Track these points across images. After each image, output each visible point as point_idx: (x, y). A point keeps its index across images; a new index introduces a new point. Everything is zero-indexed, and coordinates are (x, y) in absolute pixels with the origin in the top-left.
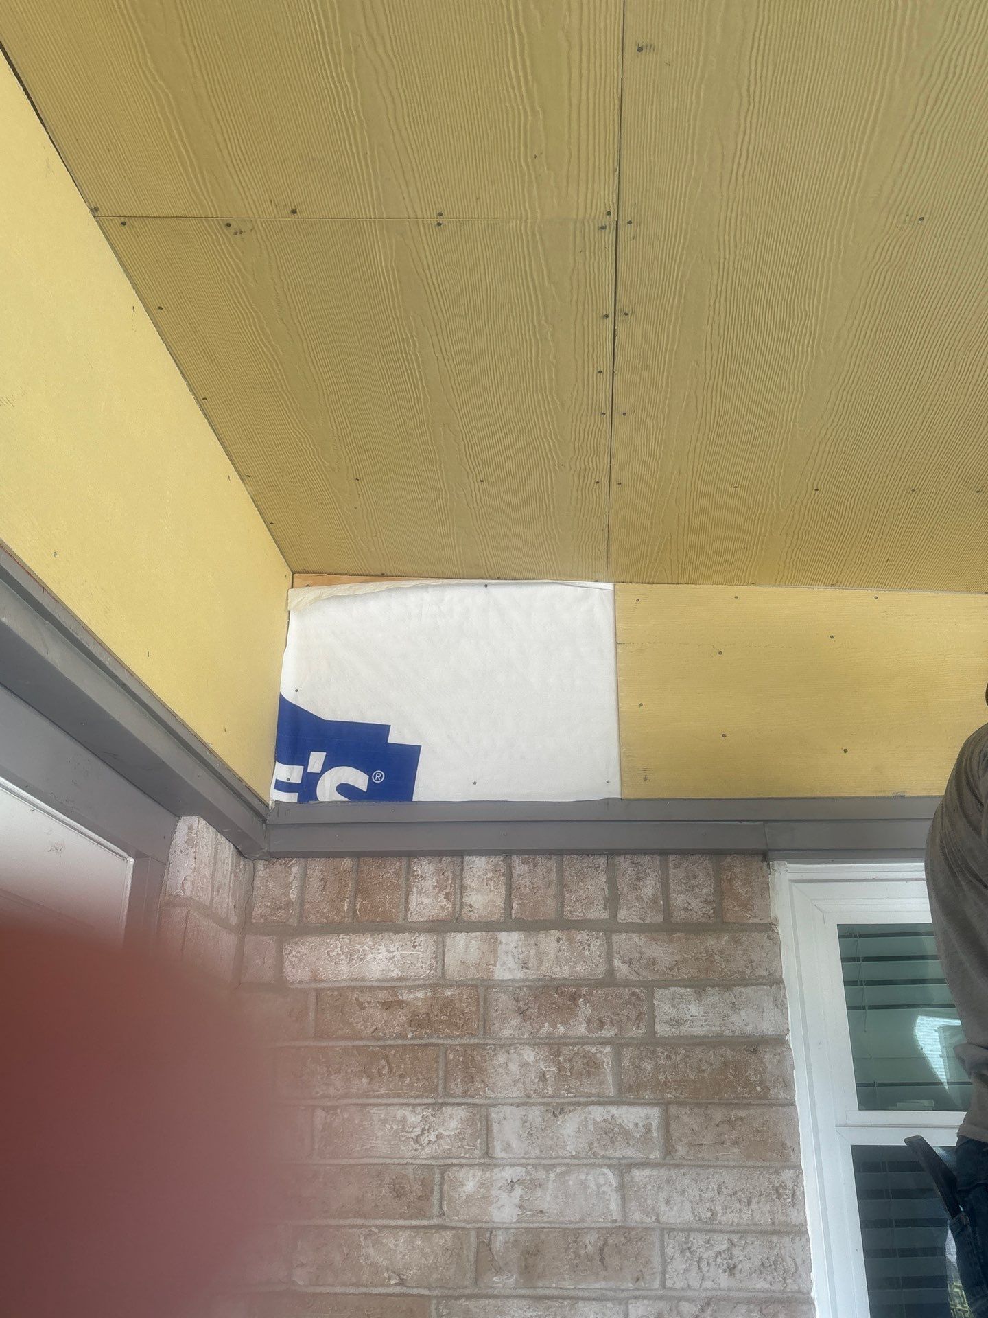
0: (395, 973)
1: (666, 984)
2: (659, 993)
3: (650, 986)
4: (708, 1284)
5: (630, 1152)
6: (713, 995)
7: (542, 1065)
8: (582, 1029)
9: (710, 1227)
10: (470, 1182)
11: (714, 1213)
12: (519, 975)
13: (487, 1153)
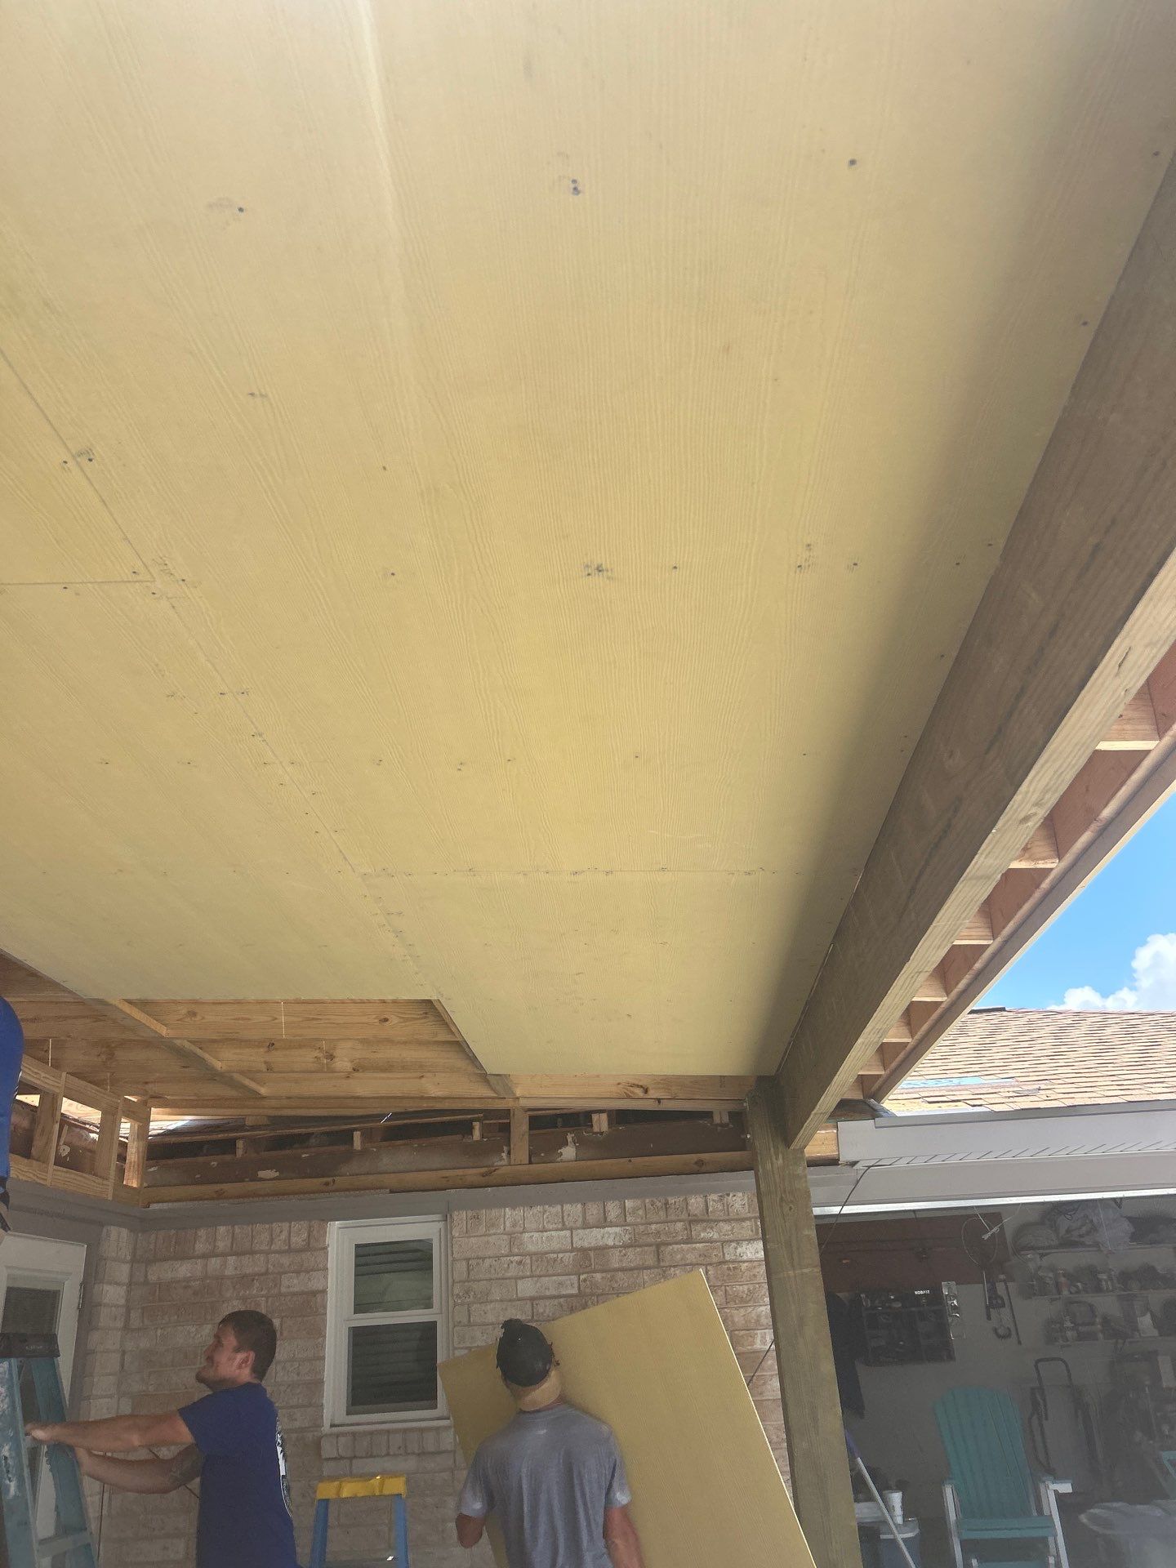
0: (189, 1275)
1: (286, 1273)
2: (283, 1276)
4: (290, 1379)
6: (302, 1276)
8: (255, 1291)
9: (293, 1359)
11: (294, 1355)
12: (234, 1272)
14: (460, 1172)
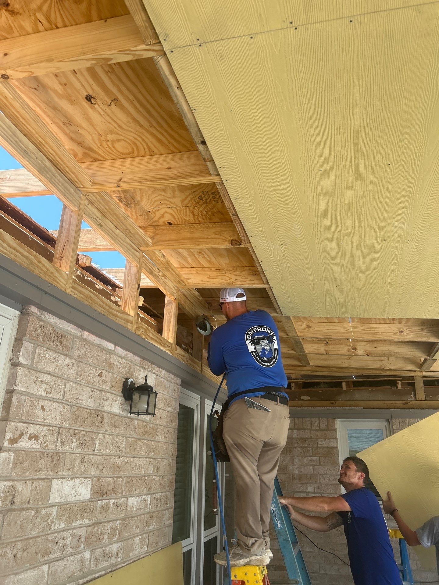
1: (319, 439)
2: (318, 440)
3: (317, 439)
4: (326, 482)
5: (314, 464)
6: (327, 440)
7: (301, 451)
8: (307, 445)
9: (326, 474)
10: (291, 467)
11: (327, 472)
12: (297, 437)
13: (293, 463)
14: (393, 402)
